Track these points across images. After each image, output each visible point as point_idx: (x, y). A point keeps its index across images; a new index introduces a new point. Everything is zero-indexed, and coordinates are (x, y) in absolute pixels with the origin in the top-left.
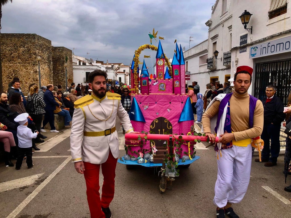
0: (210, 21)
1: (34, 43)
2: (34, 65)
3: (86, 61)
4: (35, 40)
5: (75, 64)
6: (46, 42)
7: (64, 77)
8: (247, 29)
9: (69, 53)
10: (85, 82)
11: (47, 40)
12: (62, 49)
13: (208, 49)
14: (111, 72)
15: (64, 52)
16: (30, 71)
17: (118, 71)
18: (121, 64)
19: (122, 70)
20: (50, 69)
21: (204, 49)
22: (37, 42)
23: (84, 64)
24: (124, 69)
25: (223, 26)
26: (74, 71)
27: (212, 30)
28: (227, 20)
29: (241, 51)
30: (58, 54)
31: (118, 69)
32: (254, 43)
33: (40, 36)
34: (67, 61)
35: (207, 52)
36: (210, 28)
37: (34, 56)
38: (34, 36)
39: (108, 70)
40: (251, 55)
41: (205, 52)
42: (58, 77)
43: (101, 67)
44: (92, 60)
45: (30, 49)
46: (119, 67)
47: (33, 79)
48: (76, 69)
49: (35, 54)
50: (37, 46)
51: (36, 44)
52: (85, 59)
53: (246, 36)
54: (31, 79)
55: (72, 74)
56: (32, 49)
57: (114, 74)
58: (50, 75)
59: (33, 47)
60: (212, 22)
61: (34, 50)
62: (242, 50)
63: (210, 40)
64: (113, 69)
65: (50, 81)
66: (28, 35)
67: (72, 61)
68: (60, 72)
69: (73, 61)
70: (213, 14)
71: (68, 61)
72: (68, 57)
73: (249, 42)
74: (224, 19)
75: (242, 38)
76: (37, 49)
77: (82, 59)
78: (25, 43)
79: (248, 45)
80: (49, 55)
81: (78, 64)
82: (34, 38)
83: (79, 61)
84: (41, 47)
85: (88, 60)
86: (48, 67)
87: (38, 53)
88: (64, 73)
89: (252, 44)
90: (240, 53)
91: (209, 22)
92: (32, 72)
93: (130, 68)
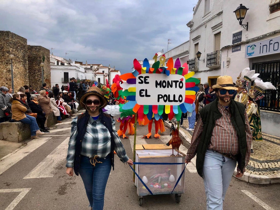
0: (191, 22)
1: (7, 41)
2: (7, 63)
3: (65, 61)
4: (9, 38)
5: (53, 64)
6: (21, 40)
7: (41, 77)
8: (242, 25)
9: (46, 53)
10: (62, 83)
11: (22, 38)
12: (38, 49)
13: (189, 50)
14: (90, 73)
15: (41, 51)
16: (3, 70)
17: (97, 72)
18: (100, 65)
19: (101, 71)
20: (25, 69)
21: (185, 50)
22: (11, 39)
23: (63, 64)
24: (103, 70)
25: (206, 27)
26: (52, 72)
27: (194, 31)
28: (210, 20)
29: (233, 50)
30: (35, 53)
31: (97, 70)
32: (250, 40)
33: (14, 34)
34: (44, 60)
35: (188, 53)
36: (192, 29)
37: (7, 54)
38: (8, 33)
39: (87, 71)
40: (248, 54)
41: (186, 54)
42: (35, 77)
43: (80, 67)
44: (71, 61)
45: (3, 47)
46: (98, 67)
47: (6, 78)
48: (54, 69)
49: (8, 52)
50: (11, 44)
51: (10, 42)
52: (63, 60)
53: (240, 33)
54: (3, 78)
55: (50, 74)
56: (5, 47)
57: (93, 75)
58: (25, 75)
59: (6, 45)
60: (193, 23)
61: (7, 48)
62: (236, 49)
63: (192, 41)
64: (92, 70)
65: (25, 81)
66: (2, 33)
67: (49, 61)
68: (37, 71)
69: (51, 61)
70: (195, 15)
71: (46, 60)
72: (46, 57)
73: (244, 39)
74: (207, 19)
75: (234, 35)
76: (11, 47)
77: (60, 59)
79: (243, 44)
80: (24, 54)
81: (56, 64)
82: (8, 36)
83: (57, 61)
84: (15, 45)
85: (66, 60)
86: (23, 66)
87: (12, 51)
88: (41, 73)
89: (248, 42)
90: (232, 52)
91: (190, 24)
92: (5, 71)
93: (109, 69)
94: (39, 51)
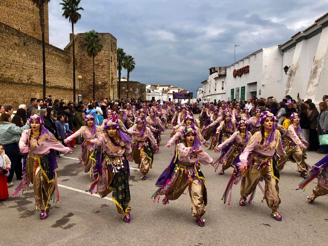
1: (136, 85)
11: (139, 82)
17: (168, 92)
18: (170, 86)
23: (150, 91)
24: (173, 90)
38: (136, 82)
39: (163, 94)
46: (169, 88)
48: (147, 95)
57: (167, 96)
61: (136, 88)
66: (134, 82)
67: (145, 91)
78: (132, 86)
93: (179, 90)
94: (142, 87)
